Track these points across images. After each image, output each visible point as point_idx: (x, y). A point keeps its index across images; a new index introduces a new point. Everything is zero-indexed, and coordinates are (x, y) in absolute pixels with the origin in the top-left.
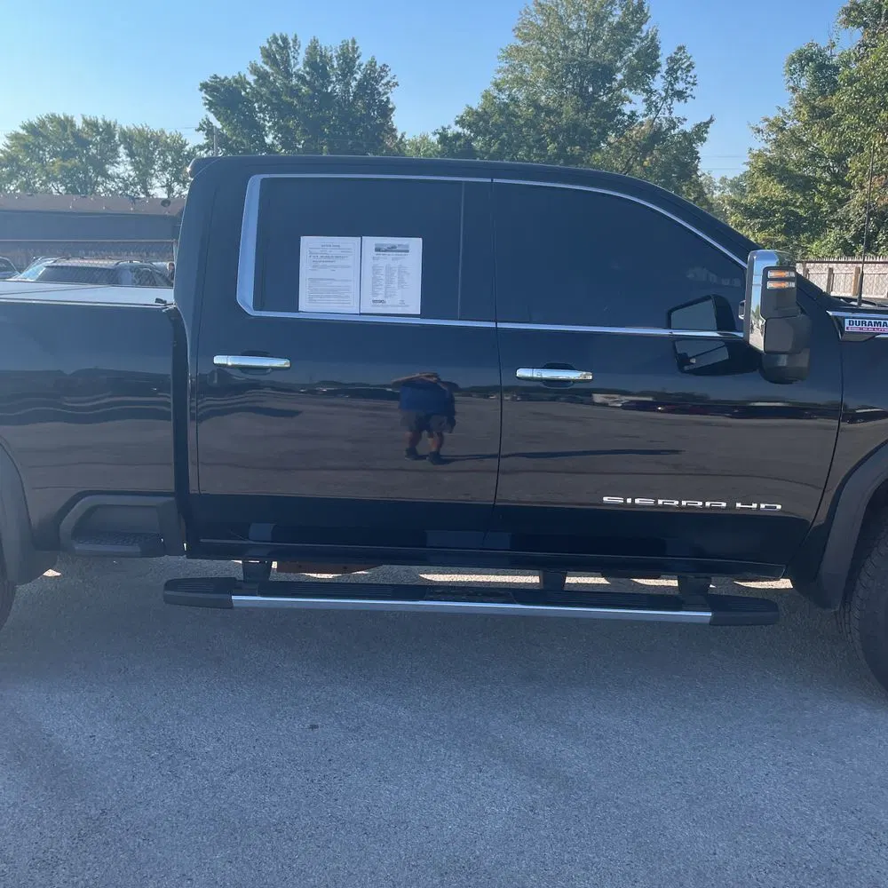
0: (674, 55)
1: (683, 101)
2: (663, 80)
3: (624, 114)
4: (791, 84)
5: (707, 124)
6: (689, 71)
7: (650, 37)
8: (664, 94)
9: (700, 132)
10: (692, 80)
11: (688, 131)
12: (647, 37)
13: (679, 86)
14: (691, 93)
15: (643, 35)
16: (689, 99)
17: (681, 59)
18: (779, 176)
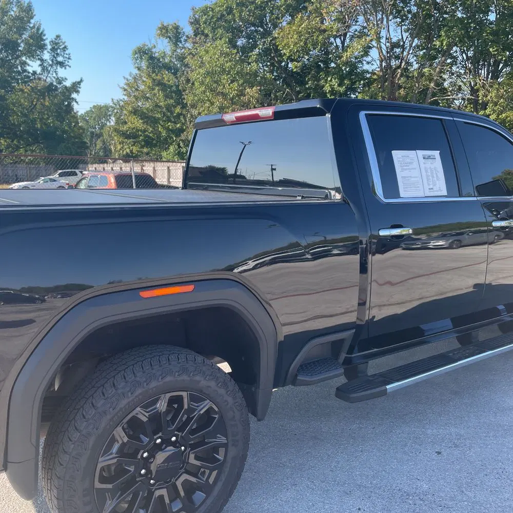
0: (54, 40)
1: (64, 68)
2: (49, 54)
3: (29, 73)
4: (136, 65)
5: (79, 83)
6: (65, 51)
7: (36, 27)
8: (51, 63)
9: (75, 87)
10: (67, 56)
11: (67, 86)
12: (34, 27)
13: (60, 59)
14: (68, 64)
15: (32, 25)
16: (67, 67)
17: (59, 43)
18: (141, 116)
